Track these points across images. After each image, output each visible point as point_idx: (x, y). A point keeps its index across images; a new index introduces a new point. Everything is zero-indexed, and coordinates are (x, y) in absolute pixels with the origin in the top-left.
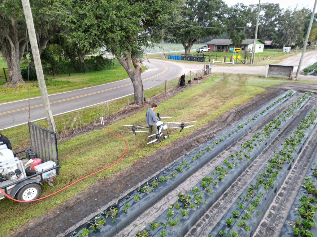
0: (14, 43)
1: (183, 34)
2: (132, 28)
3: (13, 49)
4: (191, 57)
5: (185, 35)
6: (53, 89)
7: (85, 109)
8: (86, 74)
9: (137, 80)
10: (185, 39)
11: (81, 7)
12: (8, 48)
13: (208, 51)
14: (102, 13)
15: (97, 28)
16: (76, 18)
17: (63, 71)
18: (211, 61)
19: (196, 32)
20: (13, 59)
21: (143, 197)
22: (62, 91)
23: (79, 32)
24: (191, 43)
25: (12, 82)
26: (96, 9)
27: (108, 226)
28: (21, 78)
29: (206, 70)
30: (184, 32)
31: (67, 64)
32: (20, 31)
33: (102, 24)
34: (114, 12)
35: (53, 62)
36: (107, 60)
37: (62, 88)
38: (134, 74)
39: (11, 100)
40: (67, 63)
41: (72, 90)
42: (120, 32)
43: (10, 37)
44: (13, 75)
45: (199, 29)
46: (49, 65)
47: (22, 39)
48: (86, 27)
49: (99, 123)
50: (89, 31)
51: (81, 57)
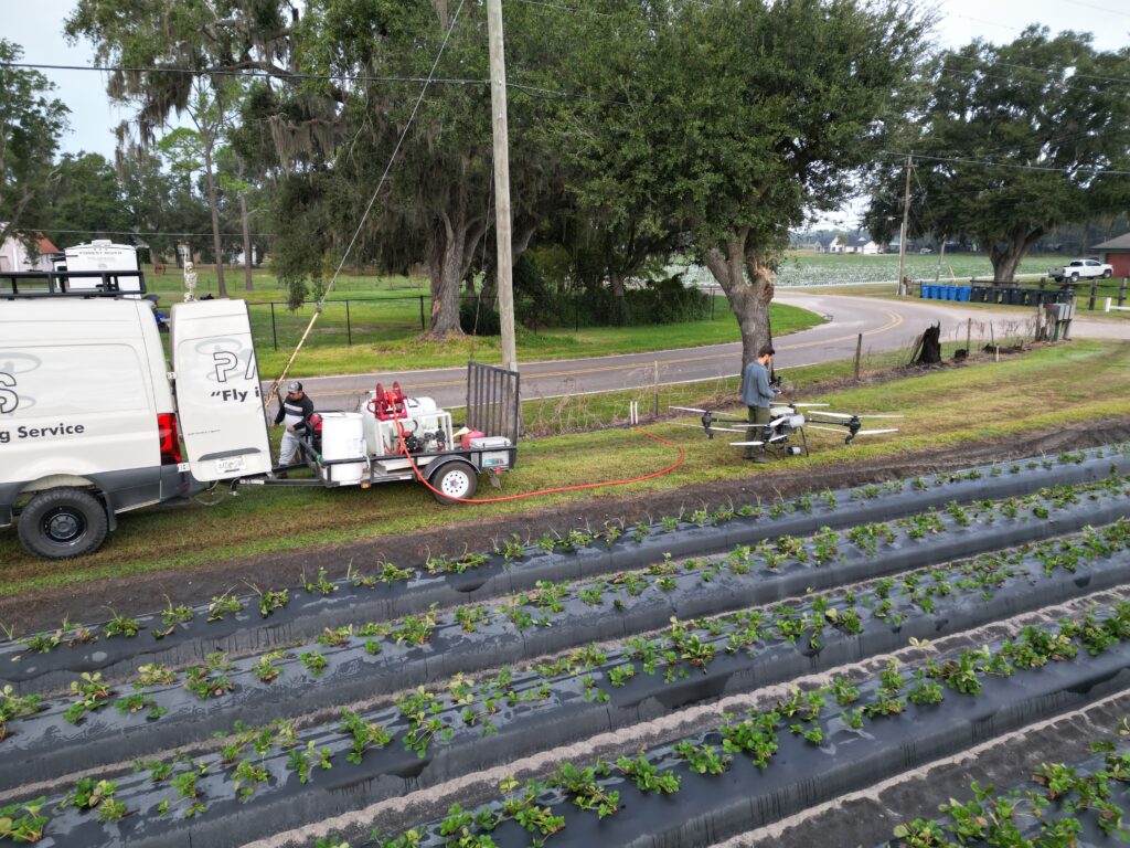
0: (454, 231)
1: (985, 211)
2: (745, 165)
3: (452, 244)
4: (1011, 291)
5: (997, 213)
6: (529, 353)
7: (598, 395)
8: (624, 329)
9: (755, 319)
10: (996, 228)
11: (617, 119)
12: (439, 242)
13: (1103, 276)
14: (669, 127)
15: (651, 167)
16: (601, 145)
17: (562, 321)
18: (1096, 306)
19: (1040, 202)
20: (448, 269)
21: (686, 528)
22: (550, 359)
23: (604, 178)
24: (1022, 243)
25: (435, 330)
26: (655, 119)
27: (594, 550)
28: (457, 322)
29: (1043, 324)
30: (991, 201)
31: (575, 301)
32: (473, 199)
33: (663, 156)
34: (698, 123)
35: (539, 295)
36: (694, 292)
37: (552, 353)
38: (745, 300)
39: (428, 367)
40: (576, 297)
41: (577, 357)
42: (711, 176)
43: (450, 214)
44: (440, 311)
45: (1053, 191)
46: (528, 300)
47: (473, 220)
48: (624, 164)
49: (625, 421)
50: (630, 176)
51: (616, 282)
